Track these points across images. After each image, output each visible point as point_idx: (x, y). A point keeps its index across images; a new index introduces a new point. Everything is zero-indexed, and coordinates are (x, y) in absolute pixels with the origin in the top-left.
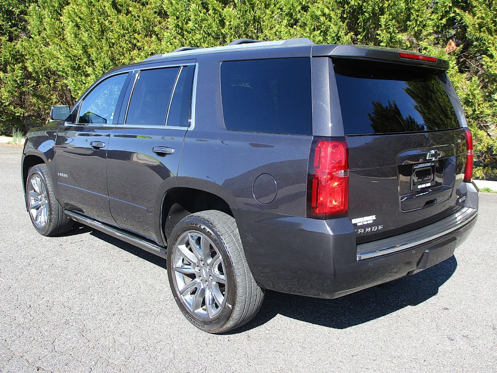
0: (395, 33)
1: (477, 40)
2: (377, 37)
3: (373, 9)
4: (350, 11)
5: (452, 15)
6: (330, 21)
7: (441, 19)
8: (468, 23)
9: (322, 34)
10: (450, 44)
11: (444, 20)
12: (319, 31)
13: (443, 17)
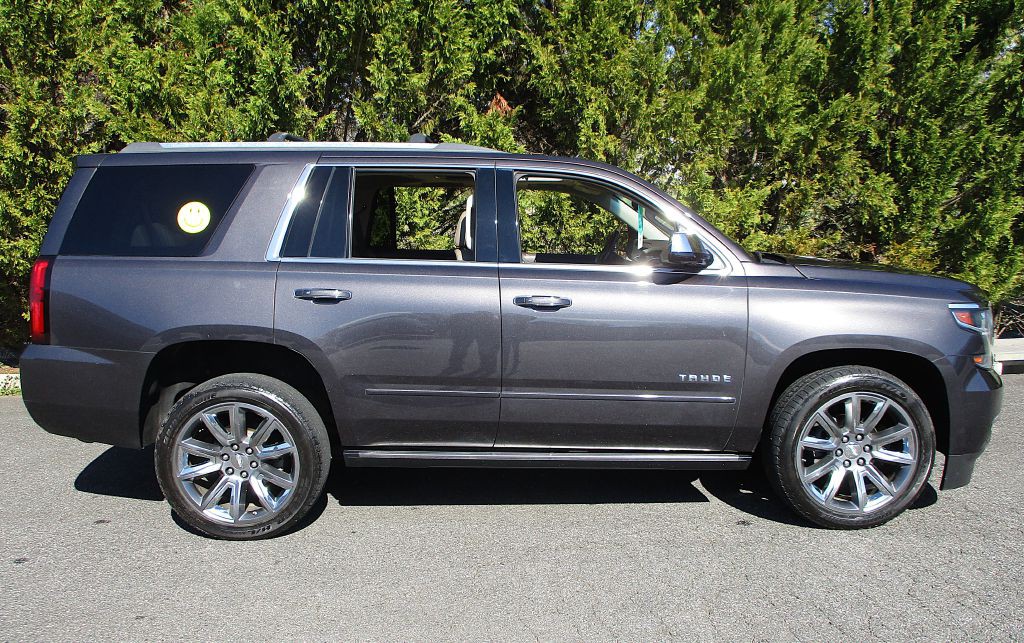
0: (407, 72)
2: (368, 79)
3: (358, 18)
5: (506, 43)
6: (254, 38)
7: (486, 51)
8: (541, 60)
10: (498, 103)
11: (491, 52)
13: (490, 45)
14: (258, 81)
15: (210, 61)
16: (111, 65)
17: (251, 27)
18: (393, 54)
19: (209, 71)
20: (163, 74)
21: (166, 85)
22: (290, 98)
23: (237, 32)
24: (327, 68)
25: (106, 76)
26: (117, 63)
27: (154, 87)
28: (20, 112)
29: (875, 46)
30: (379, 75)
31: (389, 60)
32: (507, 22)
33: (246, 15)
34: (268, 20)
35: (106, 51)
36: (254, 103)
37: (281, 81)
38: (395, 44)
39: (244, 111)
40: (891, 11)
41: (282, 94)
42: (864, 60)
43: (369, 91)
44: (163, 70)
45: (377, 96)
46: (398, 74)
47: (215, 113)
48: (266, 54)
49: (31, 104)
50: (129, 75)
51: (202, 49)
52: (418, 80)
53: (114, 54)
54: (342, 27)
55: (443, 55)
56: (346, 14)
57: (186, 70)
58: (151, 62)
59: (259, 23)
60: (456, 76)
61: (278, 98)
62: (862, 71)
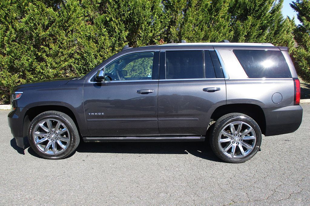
29: (243, 34)
40: (246, 26)
42: (240, 36)
62: (239, 39)
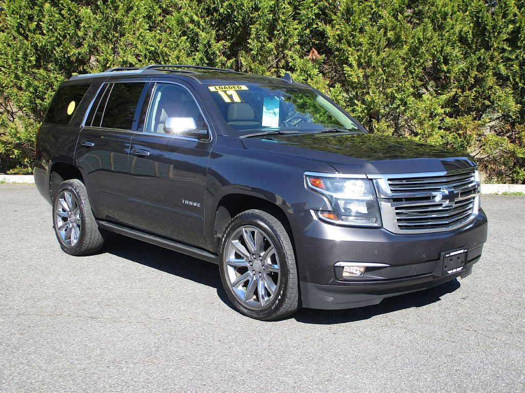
0: (265, 42)
1: (338, 50)
2: (248, 45)
3: (244, 18)
4: (219, 19)
5: (315, 26)
6: (199, 28)
7: (305, 30)
8: (329, 35)
9: (189, 40)
10: (313, 52)
11: (308, 30)
12: (186, 37)
13: (306, 28)
14: (200, 47)
15: (180, 36)
16: (138, 39)
17: (198, 25)
18: (259, 35)
19: (179, 41)
20: (160, 42)
21: (161, 47)
22: (214, 54)
23: (191, 26)
24: (231, 39)
25: (136, 45)
26: (141, 38)
27: (156, 49)
28: (103, 59)
30: (253, 44)
31: (258, 38)
32: (314, 18)
33: (195, 18)
34: (205, 20)
35: (137, 34)
36: (198, 55)
37: (210, 46)
38: (261, 30)
39: (194, 59)
41: (210, 52)
43: (248, 51)
44: (160, 41)
45: (252, 52)
46: (262, 43)
47: (181, 61)
48: (203, 34)
49: (108, 56)
50: (147, 43)
51: (177, 32)
52: (271, 45)
53: (140, 35)
54: (236, 23)
55: (284, 33)
56: (238, 18)
57: (170, 41)
58: (155, 38)
59: (201, 22)
60: (290, 41)
61: (208, 54)
